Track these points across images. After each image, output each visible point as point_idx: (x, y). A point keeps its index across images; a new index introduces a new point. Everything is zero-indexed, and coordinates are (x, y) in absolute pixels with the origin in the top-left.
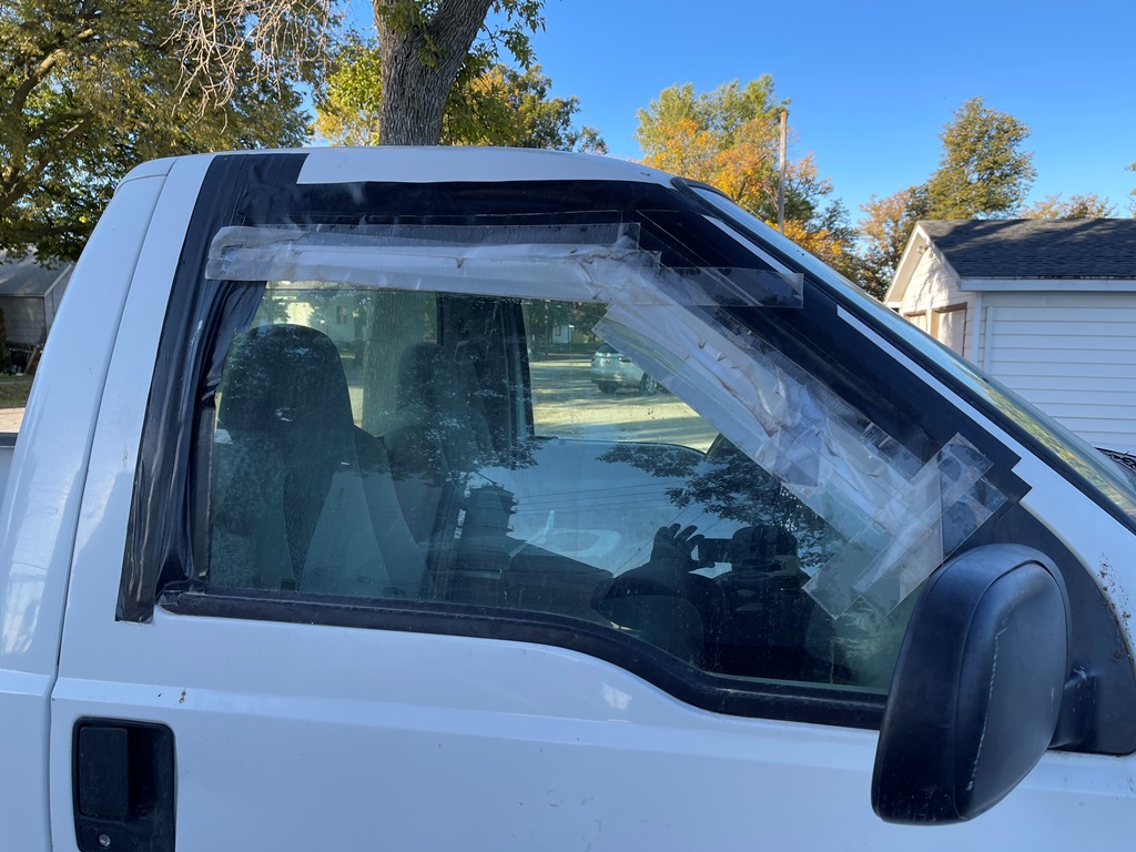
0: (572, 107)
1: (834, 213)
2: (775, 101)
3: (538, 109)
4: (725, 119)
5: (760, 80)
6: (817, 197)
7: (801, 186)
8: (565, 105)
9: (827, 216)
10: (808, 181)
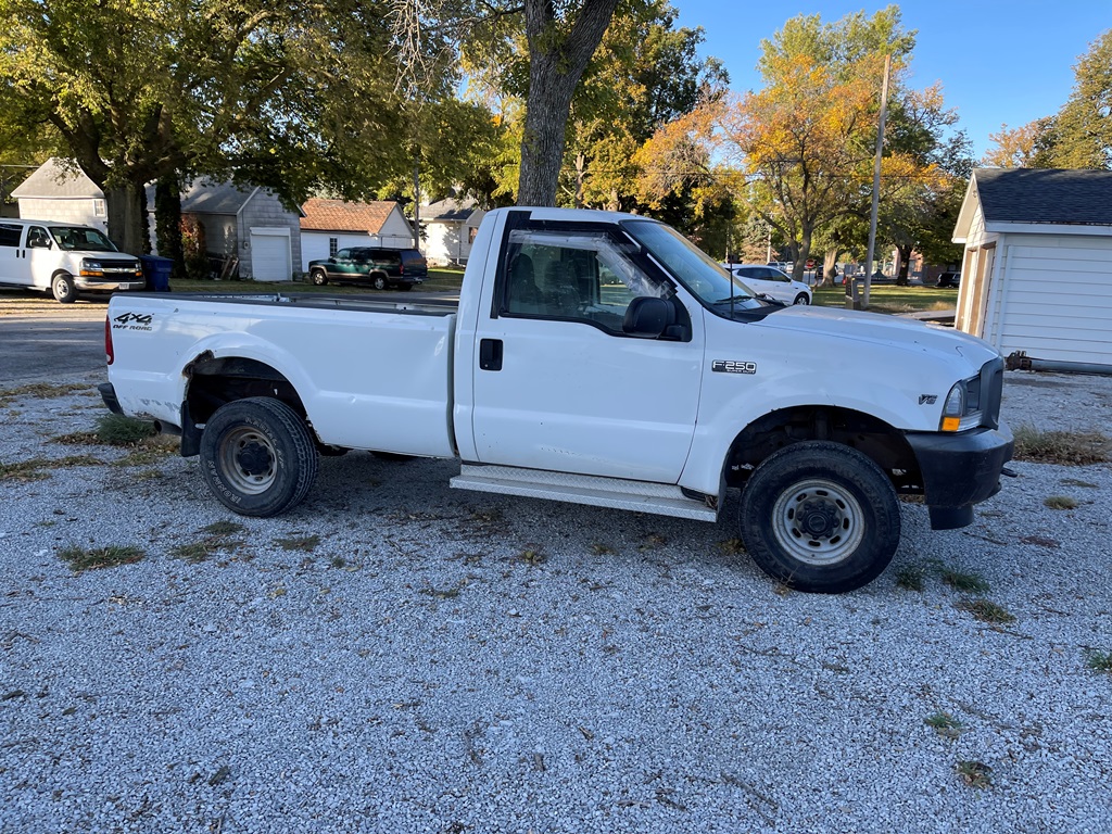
0: (697, 37)
1: (957, 144)
2: (901, 31)
3: (663, 40)
4: (848, 49)
5: (887, 9)
6: (940, 127)
7: (925, 116)
8: (690, 34)
9: (950, 147)
10: (932, 111)
